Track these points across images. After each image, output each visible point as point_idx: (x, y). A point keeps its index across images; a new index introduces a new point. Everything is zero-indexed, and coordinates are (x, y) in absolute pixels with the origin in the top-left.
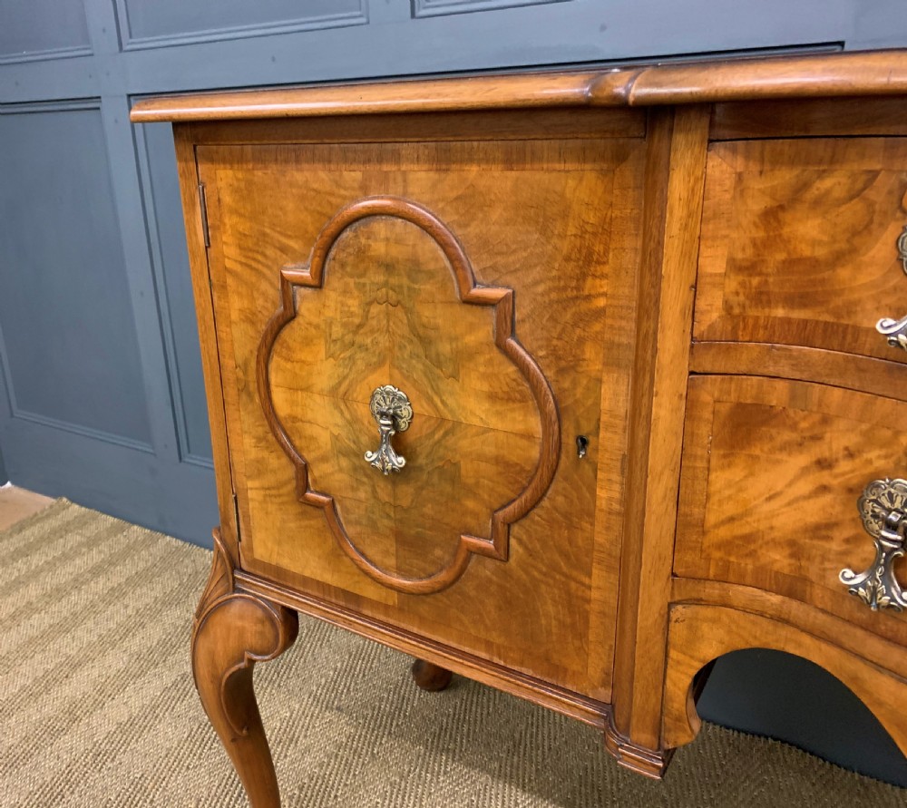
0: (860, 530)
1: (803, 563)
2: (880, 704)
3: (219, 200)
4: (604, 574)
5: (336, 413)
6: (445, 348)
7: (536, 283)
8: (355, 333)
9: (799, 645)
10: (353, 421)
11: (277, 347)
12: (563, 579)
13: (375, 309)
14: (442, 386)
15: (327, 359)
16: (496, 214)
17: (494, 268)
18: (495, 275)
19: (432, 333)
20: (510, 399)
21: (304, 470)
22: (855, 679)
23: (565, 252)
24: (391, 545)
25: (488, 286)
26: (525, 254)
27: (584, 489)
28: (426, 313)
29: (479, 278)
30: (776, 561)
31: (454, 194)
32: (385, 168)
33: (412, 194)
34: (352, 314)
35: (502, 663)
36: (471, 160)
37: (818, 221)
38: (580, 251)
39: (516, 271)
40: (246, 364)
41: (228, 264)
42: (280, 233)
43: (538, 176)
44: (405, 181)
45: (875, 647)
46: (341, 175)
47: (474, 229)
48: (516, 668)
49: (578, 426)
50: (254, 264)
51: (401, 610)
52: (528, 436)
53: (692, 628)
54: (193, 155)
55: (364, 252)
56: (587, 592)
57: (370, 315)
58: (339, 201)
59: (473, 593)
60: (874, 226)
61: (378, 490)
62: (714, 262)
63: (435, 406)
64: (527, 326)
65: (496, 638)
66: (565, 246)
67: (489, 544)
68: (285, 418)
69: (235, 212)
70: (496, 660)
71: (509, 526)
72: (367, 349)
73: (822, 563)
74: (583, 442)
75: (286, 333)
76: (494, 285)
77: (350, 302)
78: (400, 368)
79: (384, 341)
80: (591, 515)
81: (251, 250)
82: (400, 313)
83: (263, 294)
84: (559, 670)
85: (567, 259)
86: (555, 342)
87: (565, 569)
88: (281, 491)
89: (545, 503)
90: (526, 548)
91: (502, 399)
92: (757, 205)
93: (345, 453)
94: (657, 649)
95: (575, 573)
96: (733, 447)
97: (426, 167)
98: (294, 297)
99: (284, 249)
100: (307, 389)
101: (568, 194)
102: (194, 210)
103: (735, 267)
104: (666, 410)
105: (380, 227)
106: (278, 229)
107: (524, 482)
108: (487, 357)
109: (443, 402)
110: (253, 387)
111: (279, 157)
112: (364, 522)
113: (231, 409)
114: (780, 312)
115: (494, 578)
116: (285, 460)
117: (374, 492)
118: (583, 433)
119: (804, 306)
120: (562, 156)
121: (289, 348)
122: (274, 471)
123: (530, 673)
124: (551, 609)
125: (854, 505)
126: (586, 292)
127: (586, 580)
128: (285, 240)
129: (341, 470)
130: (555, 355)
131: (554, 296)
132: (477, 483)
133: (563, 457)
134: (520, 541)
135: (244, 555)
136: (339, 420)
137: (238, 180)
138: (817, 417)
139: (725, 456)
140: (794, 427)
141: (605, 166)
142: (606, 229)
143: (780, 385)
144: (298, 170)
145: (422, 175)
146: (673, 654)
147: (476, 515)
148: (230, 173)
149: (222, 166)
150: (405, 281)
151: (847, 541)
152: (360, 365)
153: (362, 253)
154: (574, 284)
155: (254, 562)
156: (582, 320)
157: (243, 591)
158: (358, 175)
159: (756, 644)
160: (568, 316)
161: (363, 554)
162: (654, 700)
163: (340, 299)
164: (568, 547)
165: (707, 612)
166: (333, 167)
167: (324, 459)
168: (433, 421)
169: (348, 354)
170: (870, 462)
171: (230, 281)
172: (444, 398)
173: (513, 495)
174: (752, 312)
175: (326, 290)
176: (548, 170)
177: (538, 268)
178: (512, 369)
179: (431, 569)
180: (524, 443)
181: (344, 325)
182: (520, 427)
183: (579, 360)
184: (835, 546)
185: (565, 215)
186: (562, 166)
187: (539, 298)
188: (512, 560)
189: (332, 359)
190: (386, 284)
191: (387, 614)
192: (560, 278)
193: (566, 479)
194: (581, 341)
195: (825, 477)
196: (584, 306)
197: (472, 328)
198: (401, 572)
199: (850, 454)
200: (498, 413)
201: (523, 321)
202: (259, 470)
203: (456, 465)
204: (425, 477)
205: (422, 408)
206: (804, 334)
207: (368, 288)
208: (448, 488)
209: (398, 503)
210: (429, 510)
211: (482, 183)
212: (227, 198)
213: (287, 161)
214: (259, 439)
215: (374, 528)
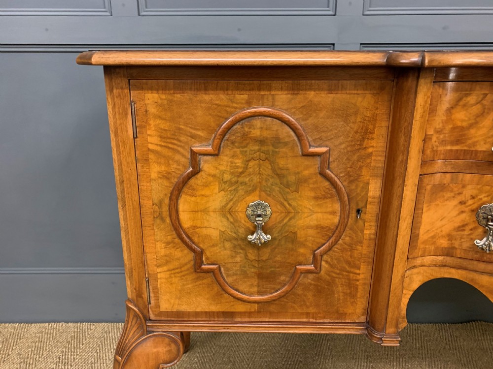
0: (477, 225)
1: (453, 242)
2: (483, 286)
3: (146, 111)
4: (366, 266)
5: (224, 219)
6: (292, 178)
7: (341, 144)
8: (238, 176)
9: (450, 273)
10: (235, 223)
11: (185, 189)
12: (347, 274)
13: (251, 164)
14: (289, 197)
15: (219, 192)
16: (322, 114)
17: (320, 139)
18: (320, 142)
19: (285, 172)
20: (325, 197)
21: (199, 256)
22: (472, 280)
23: (355, 129)
24: (255, 281)
25: (317, 147)
26: (336, 131)
27: (359, 231)
28: (282, 162)
29: (312, 144)
30: (442, 243)
31: (302, 105)
32: (262, 93)
33: (278, 106)
34: (238, 167)
35: (314, 321)
36: (310, 89)
37: (464, 112)
38: (362, 129)
39: (332, 139)
40: (161, 202)
41: (151, 146)
42: (191, 128)
43: (344, 96)
44: (273, 99)
45: (482, 266)
46: (234, 97)
47: (310, 121)
48: (321, 321)
49: (357, 204)
50: (170, 146)
51: (259, 312)
52: (333, 213)
53: (411, 278)
54: (127, 86)
55: (247, 135)
56: (358, 276)
57: (249, 167)
58: (232, 109)
59: (300, 292)
60: (485, 114)
61: (249, 255)
63: (285, 207)
64: (336, 163)
65: (312, 310)
66: (355, 127)
67: (312, 267)
68: (188, 228)
69: (157, 117)
70: (311, 320)
71: (322, 256)
72: (246, 184)
73: (460, 240)
74: (359, 211)
75: (192, 181)
76: (320, 146)
77: (237, 161)
78: (265, 191)
79: (256, 179)
80: (361, 242)
81: (169, 138)
82: (267, 164)
83: (176, 162)
84: (343, 315)
85: (356, 132)
86: (349, 169)
87: (348, 269)
88: (183, 269)
89: (341, 242)
90: (330, 264)
91: (321, 198)
92: (444, 106)
93: (229, 240)
95: (352, 270)
96: (431, 202)
97: (286, 92)
98: (199, 161)
99: (193, 136)
100: (205, 211)
101: (358, 104)
102: (126, 117)
104: (410, 193)
105: (258, 122)
106: (190, 126)
107: (330, 235)
108: (315, 180)
109: (289, 204)
110: (165, 214)
111: (193, 87)
112: (239, 273)
113: (147, 231)
115: (313, 282)
116: (186, 251)
117: (246, 255)
118: (359, 207)
119: (457, 144)
120: (356, 87)
121: (194, 189)
122: (178, 259)
123: (329, 320)
124: (340, 289)
125: (474, 216)
126: (364, 146)
127: (358, 271)
128: (194, 132)
129: (226, 249)
130: (348, 175)
131: (349, 149)
132: (306, 240)
133: (350, 220)
134: (327, 262)
135: (153, 311)
136: (226, 223)
137: (161, 99)
138: (461, 186)
139: (428, 206)
140: (452, 191)
141: (375, 92)
142: (374, 119)
143: (448, 175)
144: (206, 94)
145: (284, 96)
147: (304, 255)
148: (156, 95)
149: (150, 92)
150: (271, 148)
151: (471, 230)
152: (241, 192)
153: (245, 136)
154: (359, 143)
155: (161, 313)
156: (362, 158)
157: (153, 332)
158: (245, 97)
159: (432, 278)
160: (355, 157)
161: (237, 290)
162: (396, 314)
163: (230, 160)
164: (350, 259)
165: (416, 271)
166: (229, 92)
167: (213, 246)
168: (283, 214)
169: (233, 188)
170: (481, 199)
171: (151, 156)
172: (290, 202)
173: (324, 242)
174: (440, 149)
175: (221, 156)
176: (349, 94)
177: (342, 137)
178: (327, 184)
179: (279, 287)
180: (330, 217)
181: (232, 173)
182: (330, 210)
183: (359, 176)
186: (356, 92)
187: (342, 151)
188: (322, 272)
189: (223, 192)
190: (259, 150)
191: (250, 317)
192: (352, 141)
193: (350, 229)
194: (361, 167)
195: (463, 208)
196: (363, 152)
197: (307, 167)
198: (259, 293)
199: (473, 198)
200: (318, 205)
201: (334, 161)
202: (167, 260)
203: (295, 233)
204: (277, 242)
205: (278, 209)
206: (457, 155)
207: (248, 153)
208: (290, 246)
209: (261, 258)
210: (278, 258)
211: (316, 100)
212: (152, 110)
213: (198, 89)
214: (168, 243)
215: (245, 275)
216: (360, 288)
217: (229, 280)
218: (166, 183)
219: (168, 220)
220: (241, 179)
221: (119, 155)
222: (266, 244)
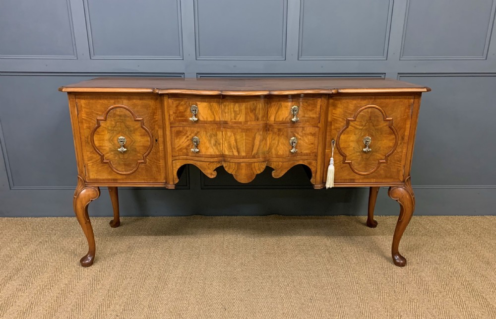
0: (193, 144)
1: (187, 150)
2: (198, 165)
3: (81, 106)
4: (162, 160)
5: (110, 143)
6: (132, 129)
7: (147, 117)
9: (188, 162)
10: (114, 144)
11: (96, 132)
12: (156, 163)
13: (118, 123)
14: (132, 135)
15: (107, 133)
16: (139, 107)
17: (139, 115)
19: (129, 126)
20: (144, 135)
21: (102, 157)
22: (195, 164)
24: (123, 167)
26: (144, 113)
27: (157, 148)
28: (128, 123)
29: (137, 117)
30: (184, 151)
31: (131, 104)
32: (119, 100)
33: (124, 104)
34: (113, 125)
36: (134, 99)
37: (182, 107)
38: (153, 112)
39: (143, 115)
40: (88, 137)
41: (83, 117)
43: (145, 101)
44: (122, 102)
45: (197, 158)
46: (110, 101)
47: (136, 109)
49: (155, 138)
50: (90, 117)
51: (126, 179)
52: (148, 141)
53: (176, 164)
56: (160, 164)
58: (109, 105)
59: (140, 170)
62: (171, 113)
63: (131, 139)
65: (146, 178)
66: (150, 111)
67: (143, 161)
68: (98, 146)
69: (85, 108)
71: (146, 157)
73: (189, 149)
74: (156, 140)
75: (98, 130)
76: (140, 117)
77: (112, 122)
78: (123, 133)
79: (120, 128)
80: (159, 152)
81: (89, 115)
82: (123, 123)
83: (92, 123)
84: (157, 179)
85: (151, 113)
87: (156, 161)
88: (97, 162)
89: (152, 151)
90: (149, 160)
92: (175, 105)
93: (112, 151)
94: (172, 168)
95: (158, 162)
96: (177, 136)
97: (126, 100)
98: (100, 122)
99: (97, 114)
100: (103, 140)
101: (150, 104)
102: (75, 108)
103: (174, 113)
104: (168, 133)
105: (118, 110)
106: (96, 111)
107: (148, 149)
108: (139, 129)
110: (89, 141)
112: (117, 163)
113: (84, 148)
114: (180, 118)
115: (144, 167)
116: (98, 155)
117: (119, 156)
119: (182, 117)
120: (148, 99)
121: (98, 132)
122: (95, 158)
123: (152, 182)
124: (154, 169)
125: (192, 141)
126: (154, 118)
129: (112, 154)
130: (151, 127)
131: (150, 119)
132: (140, 151)
133: (154, 143)
135: (87, 178)
136: (111, 145)
137: (86, 102)
138: (186, 131)
140: (183, 133)
141: (155, 100)
142: (156, 109)
143: (181, 127)
144: (100, 100)
146: (174, 168)
147: (140, 156)
148: (84, 101)
149: (82, 99)
150: (124, 118)
152: (115, 134)
153: (114, 114)
154: (152, 117)
155: (90, 179)
156: (154, 122)
157: (88, 186)
158: (113, 101)
159: (184, 164)
160: (152, 122)
161: (117, 170)
162: (172, 177)
163: (110, 122)
164: (156, 158)
165: (177, 161)
166: (108, 100)
167: (107, 153)
168: (130, 141)
169: (112, 132)
170: (192, 135)
171: (84, 121)
172: (132, 137)
173: (146, 151)
174: (177, 119)
175: (107, 121)
176: (147, 101)
177: (146, 115)
178: (144, 131)
179: (132, 168)
181: (111, 127)
182: (146, 140)
183: (155, 128)
184: (190, 147)
185: (150, 107)
187: (147, 119)
188: (147, 163)
189: (109, 133)
190: (120, 119)
191: (123, 180)
192: (150, 116)
193: (155, 147)
194: (154, 125)
195: (188, 138)
196: (154, 120)
197: (137, 125)
198: (126, 171)
199: (190, 135)
200: (142, 138)
201: (145, 123)
202: (90, 159)
203: (136, 148)
204: (129, 152)
205: (128, 139)
206: (183, 121)
207: (116, 120)
208: (134, 153)
209: (125, 158)
210: (131, 158)
211: (136, 102)
212: (83, 105)
213: (97, 99)
214: (91, 152)
215: (119, 164)
216: (162, 169)
217: (114, 166)
218: (89, 130)
219: (91, 144)
220: (115, 129)
221: (73, 121)
222: (125, 152)
